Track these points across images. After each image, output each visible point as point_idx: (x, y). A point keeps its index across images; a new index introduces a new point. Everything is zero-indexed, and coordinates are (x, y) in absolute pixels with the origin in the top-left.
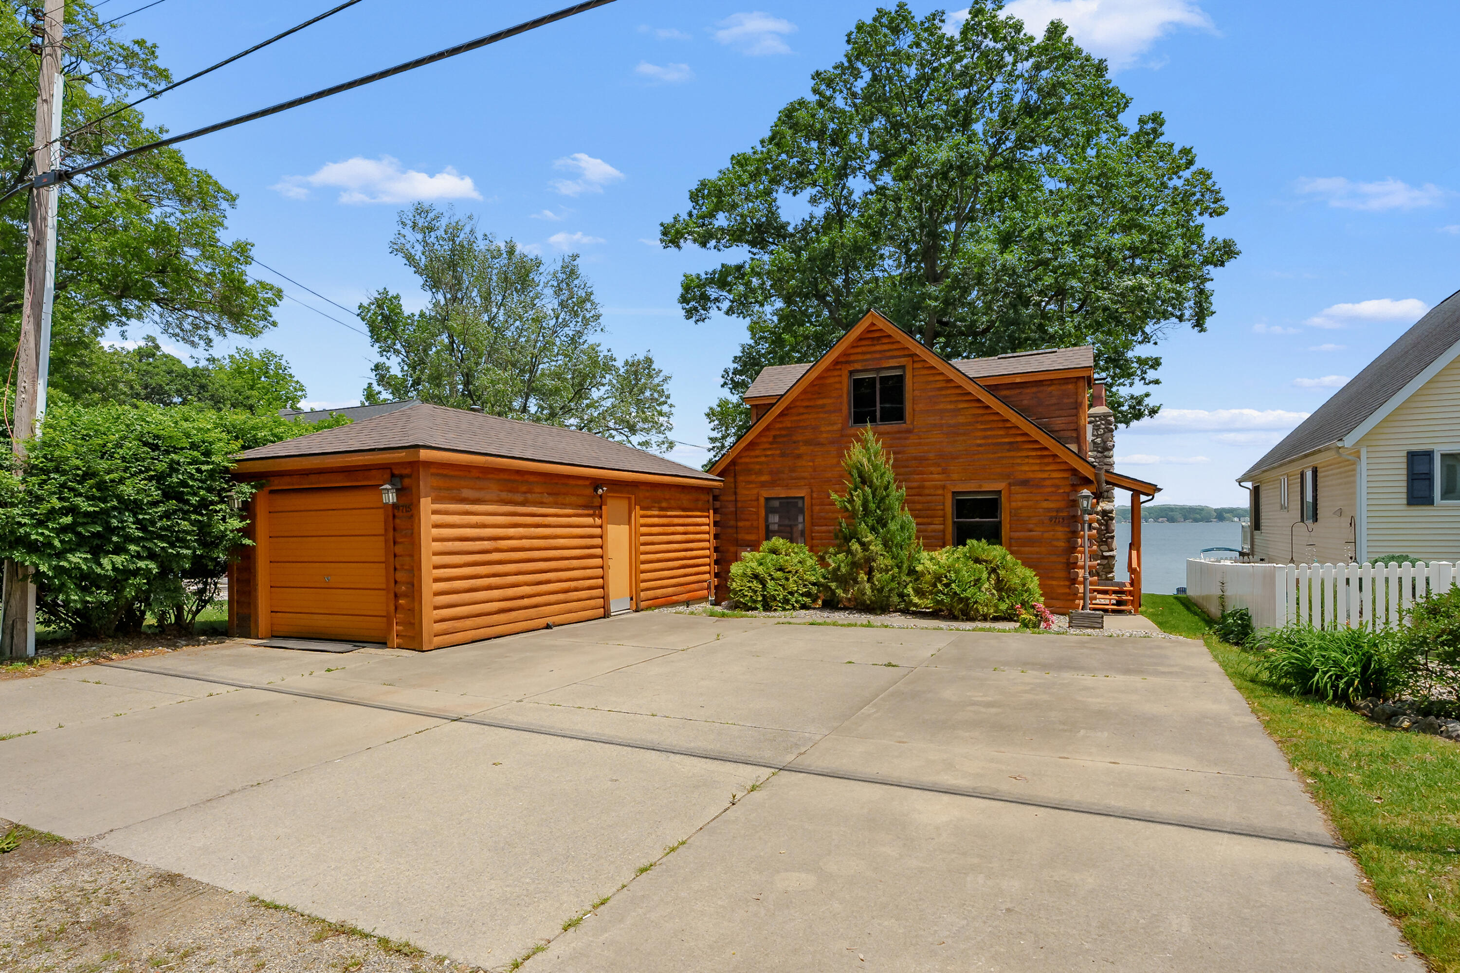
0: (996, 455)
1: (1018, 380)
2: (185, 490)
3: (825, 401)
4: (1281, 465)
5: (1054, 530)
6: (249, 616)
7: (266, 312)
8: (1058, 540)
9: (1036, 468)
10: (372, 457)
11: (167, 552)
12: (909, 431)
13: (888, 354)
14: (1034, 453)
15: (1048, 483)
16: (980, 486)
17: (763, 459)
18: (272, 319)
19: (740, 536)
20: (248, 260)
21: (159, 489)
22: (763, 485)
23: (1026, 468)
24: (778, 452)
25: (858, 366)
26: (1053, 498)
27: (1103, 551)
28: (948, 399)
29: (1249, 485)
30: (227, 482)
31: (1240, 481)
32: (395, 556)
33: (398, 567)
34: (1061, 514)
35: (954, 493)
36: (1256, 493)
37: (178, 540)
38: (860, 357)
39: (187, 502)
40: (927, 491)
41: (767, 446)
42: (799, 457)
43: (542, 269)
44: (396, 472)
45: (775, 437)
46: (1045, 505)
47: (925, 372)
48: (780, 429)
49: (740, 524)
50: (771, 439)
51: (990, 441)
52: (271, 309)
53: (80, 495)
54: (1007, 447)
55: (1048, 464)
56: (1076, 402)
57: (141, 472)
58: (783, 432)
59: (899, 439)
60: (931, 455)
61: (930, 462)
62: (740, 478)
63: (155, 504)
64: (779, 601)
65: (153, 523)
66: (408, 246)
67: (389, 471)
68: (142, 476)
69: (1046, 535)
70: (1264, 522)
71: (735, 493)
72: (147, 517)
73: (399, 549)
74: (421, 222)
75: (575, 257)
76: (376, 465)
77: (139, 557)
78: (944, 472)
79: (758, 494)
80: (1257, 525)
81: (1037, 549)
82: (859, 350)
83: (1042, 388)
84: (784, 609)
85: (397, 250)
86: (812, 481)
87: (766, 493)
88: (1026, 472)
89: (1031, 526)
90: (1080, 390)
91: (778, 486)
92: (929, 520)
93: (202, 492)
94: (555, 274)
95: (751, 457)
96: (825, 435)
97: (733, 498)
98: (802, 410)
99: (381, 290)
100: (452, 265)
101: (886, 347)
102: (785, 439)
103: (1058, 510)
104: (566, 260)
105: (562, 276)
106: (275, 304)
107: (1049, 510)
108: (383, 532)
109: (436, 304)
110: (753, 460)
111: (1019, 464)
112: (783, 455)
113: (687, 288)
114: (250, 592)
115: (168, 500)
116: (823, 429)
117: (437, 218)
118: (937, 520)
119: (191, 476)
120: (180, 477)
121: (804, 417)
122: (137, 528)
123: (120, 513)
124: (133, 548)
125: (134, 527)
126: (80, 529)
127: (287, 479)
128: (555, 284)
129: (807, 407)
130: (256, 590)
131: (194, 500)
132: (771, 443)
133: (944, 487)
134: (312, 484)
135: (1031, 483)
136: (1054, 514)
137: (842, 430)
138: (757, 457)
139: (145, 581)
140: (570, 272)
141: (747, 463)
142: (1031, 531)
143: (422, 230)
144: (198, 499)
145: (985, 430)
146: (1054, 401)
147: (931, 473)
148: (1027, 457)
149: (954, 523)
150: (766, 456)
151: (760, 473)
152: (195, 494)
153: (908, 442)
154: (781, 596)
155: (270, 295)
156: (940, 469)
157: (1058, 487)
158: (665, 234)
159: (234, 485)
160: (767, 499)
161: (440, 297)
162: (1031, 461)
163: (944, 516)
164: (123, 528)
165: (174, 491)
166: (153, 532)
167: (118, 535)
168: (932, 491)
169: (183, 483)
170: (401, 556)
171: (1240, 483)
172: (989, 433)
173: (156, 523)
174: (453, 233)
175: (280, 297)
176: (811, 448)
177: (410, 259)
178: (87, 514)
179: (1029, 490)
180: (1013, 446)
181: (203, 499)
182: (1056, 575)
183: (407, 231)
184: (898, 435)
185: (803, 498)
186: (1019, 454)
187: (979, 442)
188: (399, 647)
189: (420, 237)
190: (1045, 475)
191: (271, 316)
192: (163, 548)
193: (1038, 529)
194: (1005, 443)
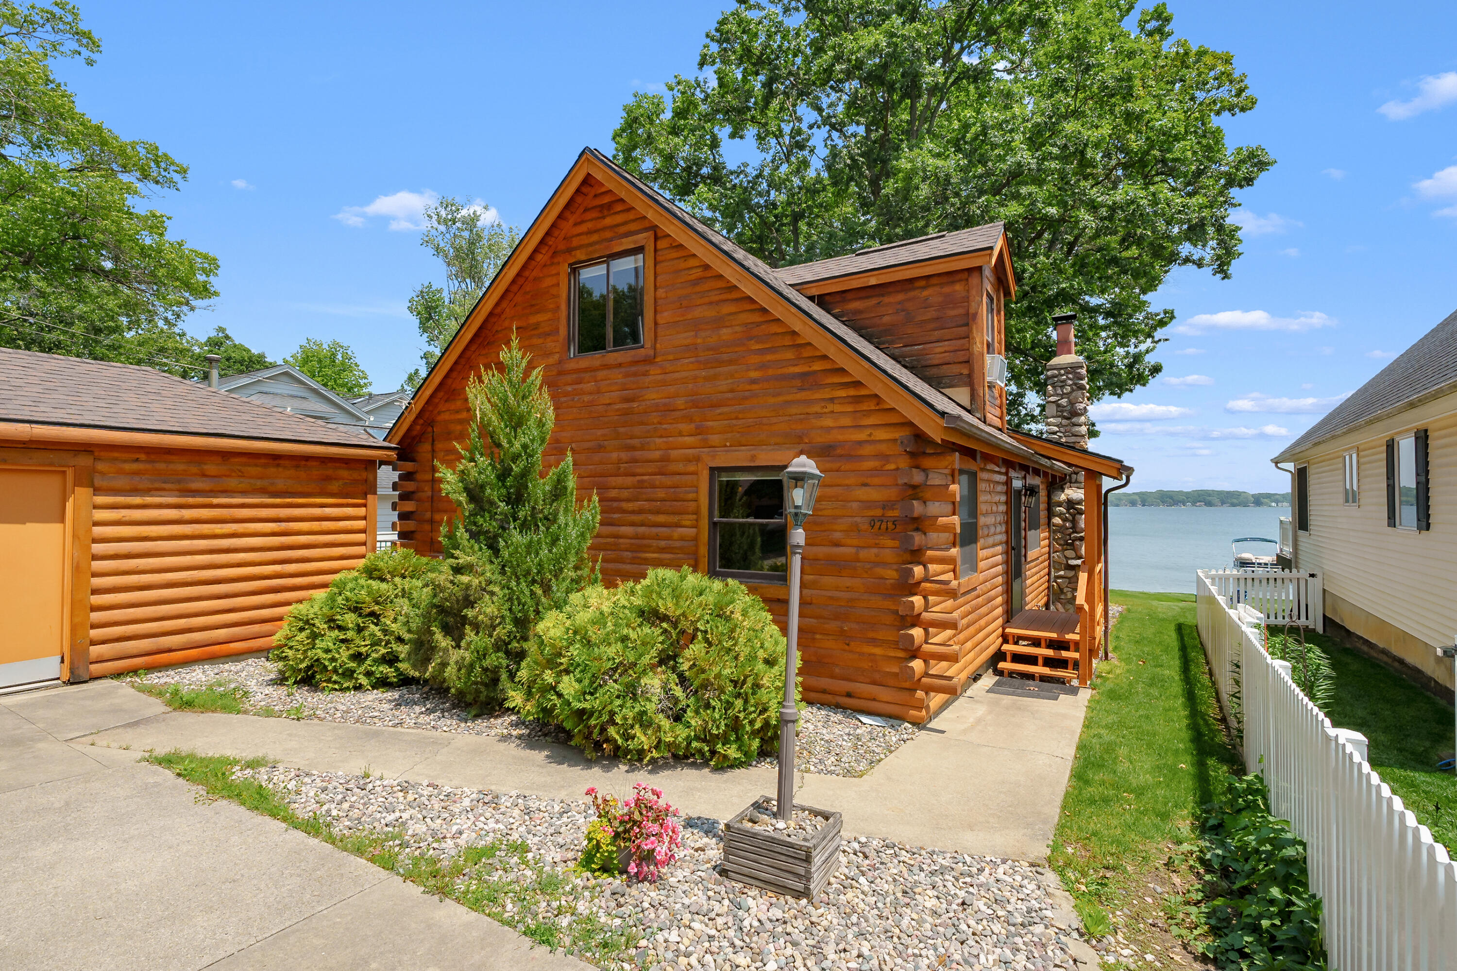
0: (781, 399)
1: (873, 281)
3: (539, 318)
4: (1350, 431)
5: (876, 546)
8: (884, 564)
9: (846, 421)
12: (648, 361)
13: (623, 229)
14: (842, 393)
15: (867, 450)
16: (753, 458)
19: (436, 536)
23: (828, 422)
26: (876, 481)
27: (1067, 558)
28: (707, 300)
29: (1290, 466)
31: (1276, 462)
34: (890, 513)
35: (712, 469)
36: (1301, 477)
38: (585, 240)
40: (673, 467)
46: (863, 494)
47: (675, 255)
49: (437, 517)
51: (770, 372)
54: (798, 383)
55: (869, 413)
56: (967, 314)
59: (635, 374)
60: (680, 402)
61: (678, 413)
62: (439, 445)
69: (864, 554)
70: (1314, 519)
78: (699, 431)
80: (1302, 521)
81: (847, 582)
82: (583, 228)
83: (912, 294)
88: (829, 429)
89: (837, 535)
90: (973, 292)
92: (675, 519)
95: (451, 412)
101: (619, 219)
103: (886, 505)
107: (868, 504)
110: (453, 417)
111: (818, 415)
118: (688, 520)
133: (697, 459)
135: (839, 451)
136: (878, 512)
137: (560, 362)
138: (458, 411)
141: (446, 422)
142: (837, 544)
145: (762, 352)
146: (931, 314)
147: (681, 434)
148: (832, 400)
149: (714, 525)
153: (647, 379)
156: (693, 426)
157: (885, 458)
162: (837, 408)
163: (697, 512)
168: (680, 467)
171: (1276, 463)
172: (769, 357)
179: (835, 466)
180: (807, 380)
182: (881, 635)
184: (633, 369)
186: (818, 396)
187: (753, 374)
190: (862, 436)
193: (849, 541)
194: (794, 376)
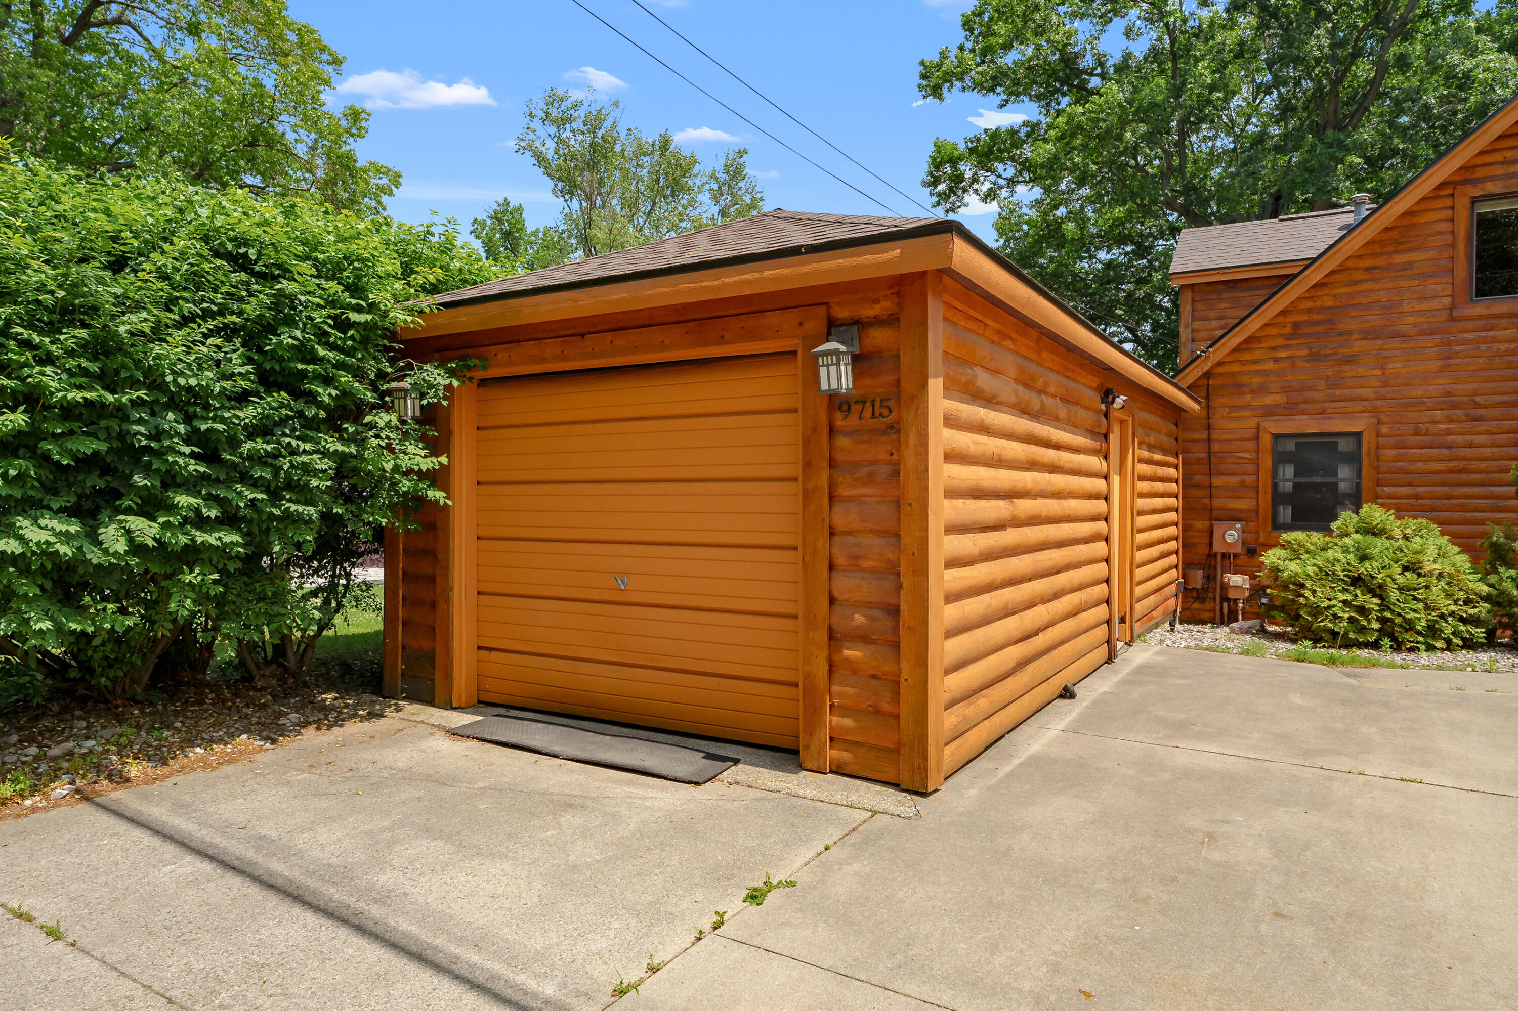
2: (310, 368)
3: (1413, 256)
6: (431, 657)
7: (379, 203)
10: (788, 271)
11: (259, 512)
17: (1270, 365)
18: (385, 214)
19: (1217, 503)
20: (360, 133)
21: (250, 360)
22: (1268, 412)
24: (1303, 352)
25: (1492, 188)
30: (392, 361)
32: (832, 533)
33: (840, 560)
37: (290, 485)
38: (1499, 170)
39: (311, 398)
41: (1280, 342)
42: (1351, 360)
43: (696, 170)
44: (841, 313)
45: (1296, 325)
48: (1309, 311)
49: (1217, 481)
50: (1288, 330)
52: (385, 199)
53: (48, 359)
57: (207, 314)
58: (1315, 317)
62: (1219, 401)
63: (242, 398)
64: (1419, 633)
65: (234, 443)
66: (538, 144)
67: (822, 310)
68: (211, 324)
71: (1209, 428)
72: (220, 427)
73: (843, 517)
74: (554, 113)
75: (742, 153)
76: (791, 292)
77: (202, 522)
79: (1258, 427)
82: (1497, 157)
84: (1430, 648)
85: (524, 148)
86: (1380, 403)
87: (1274, 426)
91: (1303, 413)
93: (345, 378)
94: (713, 177)
95: (1243, 363)
96: (1410, 319)
97: (1204, 435)
98: (1358, 275)
99: (501, 201)
100: (592, 165)
102: (1319, 329)
104: (730, 157)
105: (722, 176)
106: (391, 194)
108: (795, 470)
109: (568, 217)
110: (1246, 368)
112: (1314, 357)
113: (937, 164)
114: (433, 605)
115: (269, 392)
116: (1406, 307)
117: (575, 106)
119: (322, 336)
120: (298, 333)
121: (1362, 287)
122: (193, 455)
123: (153, 414)
124: (183, 500)
125: (187, 450)
126: (48, 446)
127: (530, 349)
128: (715, 187)
129: (1369, 269)
130: (448, 600)
131: (326, 394)
132: (1289, 337)
134: (594, 356)
137: (1450, 308)
138: (1256, 362)
139: (216, 576)
140: (735, 172)
141: (1232, 374)
143: (554, 122)
144: (334, 393)
150: (1276, 360)
151: (1262, 390)
152: (328, 381)
154: (1424, 623)
155: (384, 181)
158: (924, 77)
159: (410, 367)
160: (1276, 437)
161: (575, 204)
164: (160, 454)
165: (283, 370)
166: (234, 466)
167: (147, 470)
169: (304, 352)
170: (849, 533)
173: (239, 443)
174: (594, 123)
175: (398, 185)
176: (1379, 342)
177: (540, 160)
178: (68, 411)
181: (346, 393)
183: (536, 124)
185: (1358, 435)
188: (839, 770)
189: (552, 130)
191: (385, 209)
192: (253, 502)
